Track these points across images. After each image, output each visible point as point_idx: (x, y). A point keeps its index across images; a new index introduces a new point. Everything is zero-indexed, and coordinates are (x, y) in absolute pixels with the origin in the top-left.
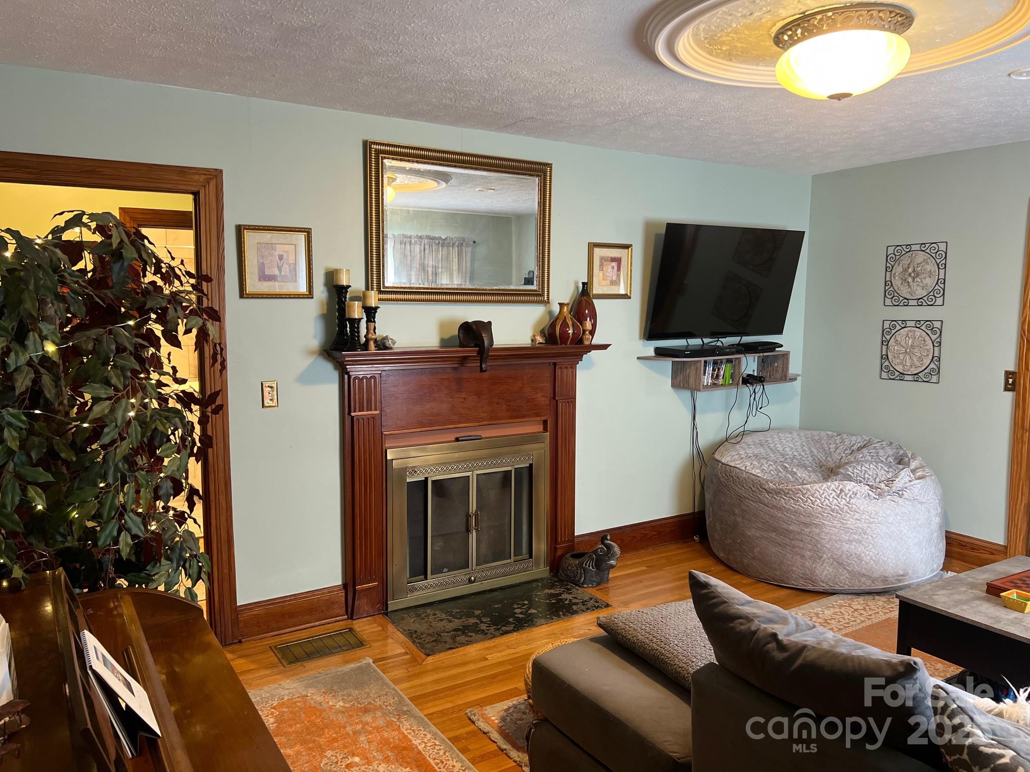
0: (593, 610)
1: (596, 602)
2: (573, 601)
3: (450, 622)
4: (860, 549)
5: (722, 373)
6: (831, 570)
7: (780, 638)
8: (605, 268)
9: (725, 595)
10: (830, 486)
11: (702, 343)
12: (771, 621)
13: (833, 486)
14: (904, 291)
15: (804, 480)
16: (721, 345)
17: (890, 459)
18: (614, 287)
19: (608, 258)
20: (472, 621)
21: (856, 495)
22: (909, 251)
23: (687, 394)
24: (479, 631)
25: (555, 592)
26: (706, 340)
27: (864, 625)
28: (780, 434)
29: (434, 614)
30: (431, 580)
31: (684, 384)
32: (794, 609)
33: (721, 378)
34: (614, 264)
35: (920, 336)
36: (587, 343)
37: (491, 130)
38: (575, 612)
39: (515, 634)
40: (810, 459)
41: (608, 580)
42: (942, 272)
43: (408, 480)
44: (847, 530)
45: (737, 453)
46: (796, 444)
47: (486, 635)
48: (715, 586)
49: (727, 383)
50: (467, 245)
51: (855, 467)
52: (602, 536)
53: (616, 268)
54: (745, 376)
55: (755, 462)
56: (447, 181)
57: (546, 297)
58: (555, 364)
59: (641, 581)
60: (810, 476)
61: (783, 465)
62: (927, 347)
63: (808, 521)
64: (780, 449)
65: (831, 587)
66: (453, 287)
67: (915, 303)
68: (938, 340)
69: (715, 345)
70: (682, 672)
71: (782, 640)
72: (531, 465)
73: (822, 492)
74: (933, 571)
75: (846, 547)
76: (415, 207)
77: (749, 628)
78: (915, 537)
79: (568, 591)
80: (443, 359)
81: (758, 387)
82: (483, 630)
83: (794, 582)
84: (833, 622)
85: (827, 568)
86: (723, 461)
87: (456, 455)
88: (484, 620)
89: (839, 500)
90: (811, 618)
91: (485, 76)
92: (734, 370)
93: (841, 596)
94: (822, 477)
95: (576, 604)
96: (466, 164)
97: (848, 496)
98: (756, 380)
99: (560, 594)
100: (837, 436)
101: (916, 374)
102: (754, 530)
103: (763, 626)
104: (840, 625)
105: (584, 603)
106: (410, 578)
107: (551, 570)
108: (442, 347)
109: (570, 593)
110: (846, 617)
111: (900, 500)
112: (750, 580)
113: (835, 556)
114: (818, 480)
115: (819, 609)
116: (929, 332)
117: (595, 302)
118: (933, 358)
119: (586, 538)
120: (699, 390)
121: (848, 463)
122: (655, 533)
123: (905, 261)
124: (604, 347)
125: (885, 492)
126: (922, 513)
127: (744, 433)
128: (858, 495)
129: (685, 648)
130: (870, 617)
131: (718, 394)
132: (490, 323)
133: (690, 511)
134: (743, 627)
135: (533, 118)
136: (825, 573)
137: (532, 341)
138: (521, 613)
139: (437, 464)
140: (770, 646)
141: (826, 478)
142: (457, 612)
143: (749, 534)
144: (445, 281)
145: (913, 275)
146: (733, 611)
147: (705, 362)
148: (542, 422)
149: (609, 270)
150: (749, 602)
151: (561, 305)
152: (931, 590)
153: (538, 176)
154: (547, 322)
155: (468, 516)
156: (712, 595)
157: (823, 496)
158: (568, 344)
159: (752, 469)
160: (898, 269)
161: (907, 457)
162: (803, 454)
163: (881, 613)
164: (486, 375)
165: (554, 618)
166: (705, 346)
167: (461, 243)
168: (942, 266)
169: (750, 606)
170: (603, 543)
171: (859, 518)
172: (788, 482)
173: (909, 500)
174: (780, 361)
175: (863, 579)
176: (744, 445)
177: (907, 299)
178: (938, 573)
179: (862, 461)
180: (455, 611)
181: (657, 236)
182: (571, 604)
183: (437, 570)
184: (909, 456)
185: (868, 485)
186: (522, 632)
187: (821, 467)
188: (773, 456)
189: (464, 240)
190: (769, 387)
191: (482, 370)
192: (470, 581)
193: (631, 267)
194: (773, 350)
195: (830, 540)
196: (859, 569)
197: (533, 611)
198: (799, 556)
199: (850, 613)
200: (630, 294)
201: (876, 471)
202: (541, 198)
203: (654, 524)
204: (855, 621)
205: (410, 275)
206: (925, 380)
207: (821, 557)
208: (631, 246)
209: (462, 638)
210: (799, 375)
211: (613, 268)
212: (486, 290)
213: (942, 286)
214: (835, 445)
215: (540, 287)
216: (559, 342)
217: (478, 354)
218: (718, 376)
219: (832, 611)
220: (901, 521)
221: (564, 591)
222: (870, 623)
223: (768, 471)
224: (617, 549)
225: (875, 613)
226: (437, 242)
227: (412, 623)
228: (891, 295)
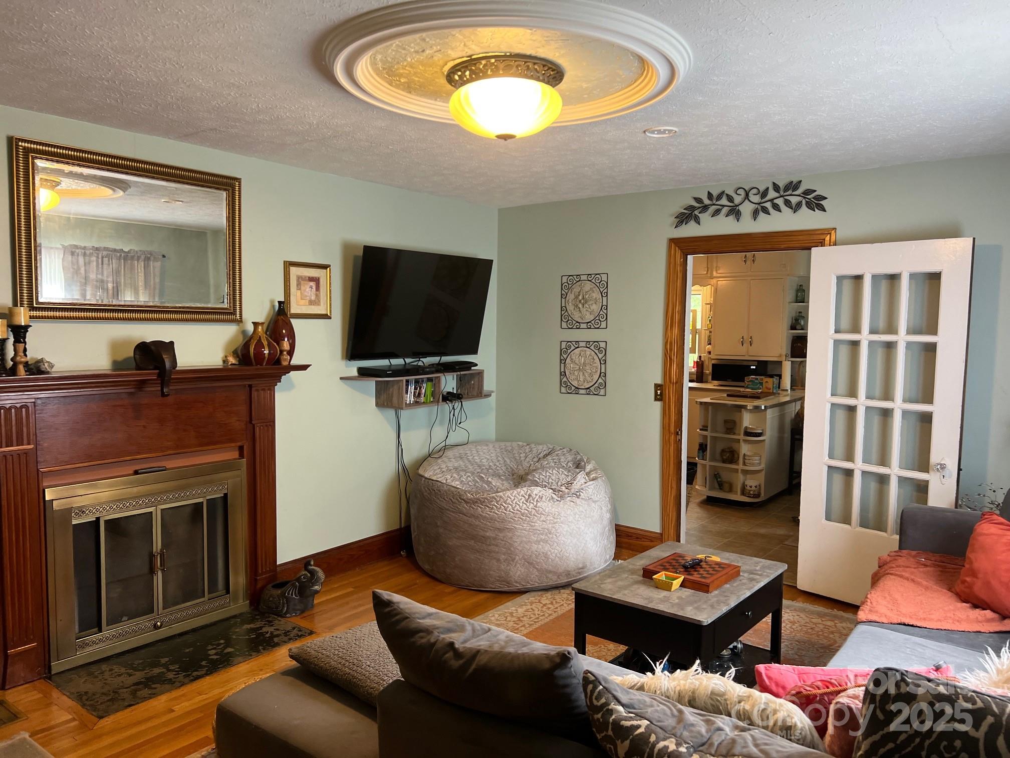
0: (296, 639)
1: (300, 631)
2: (275, 633)
3: (130, 675)
4: (547, 548)
5: (423, 391)
6: (523, 570)
7: (457, 646)
8: (303, 288)
9: (407, 611)
10: (520, 492)
11: (404, 363)
12: (450, 630)
13: (522, 492)
14: (576, 316)
15: (498, 488)
16: (423, 365)
17: (570, 464)
18: (313, 307)
19: (305, 277)
20: (156, 671)
21: (542, 498)
22: (579, 281)
23: (391, 413)
24: (165, 680)
25: (255, 627)
26: (408, 360)
27: (551, 618)
28: (478, 447)
29: (111, 670)
30: (106, 633)
31: (387, 404)
32: (491, 611)
33: (423, 396)
34: (313, 284)
35: (590, 355)
36: (285, 363)
37: (169, 138)
38: (277, 645)
39: (208, 677)
40: (504, 468)
41: (313, 606)
42: (605, 299)
43: (74, 522)
44: (535, 531)
45: (438, 467)
46: (492, 455)
47: (173, 684)
48: (398, 603)
49: (428, 401)
50: (156, 260)
51: (541, 474)
52: (305, 562)
53: (314, 287)
54: (445, 394)
55: (455, 475)
56: (124, 190)
57: (238, 315)
58: (250, 386)
59: (347, 603)
60: (503, 485)
61: (479, 476)
62: (595, 365)
63: (502, 526)
64: (478, 461)
65: (523, 586)
66: (139, 304)
67: (584, 326)
68: (604, 358)
69: (417, 365)
70: (373, 692)
71: (458, 648)
72: (226, 495)
73: (513, 498)
74: (606, 562)
75: (535, 547)
76: (76, 215)
77: (429, 640)
78: (591, 532)
79: (270, 624)
80: (115, 384)
81: (456, 404)
82: (171, 679)
83: (491, 586)
84: (525, 619)
85: (520, 569)
86: (426, 476)
87: (135, 490)
88: (172, 667)
89: (528, 504)
90: (506, 617)
91: (154, 79)
92: (435, 389)
93: (533, 594)
94: (514, 484)
95: (278, 636)
96: (140, 171)
97: (535, 500)
98: (455, 397)
99: (261, 628)
100: (526, 446)
101: (588, 388)
102: (455, 540)
103: (442, 636)
104: (532, 621)
105: (286, 633)
106: (80, 632)
107: (251, 604)
108: (114, 370)
109: (272, 625)
110: (536, 612)
111: (578, 501)
112: (451, 589)
113: (526, 557)
114: (510, 488)
115: (514, 608)
116: (597, 351)
117: (293, 321)
118: (600, 374)
119: (290, 566)
120: (402, 409)
121: (535, 470)
122: (362, 553)
123: (576, 289)
124: (304, 367)
125: (565, 494)
126: (596, 511)
127: (445, 448)
128: (544, 499)
129: (377, 668)
130: (556, 610)
131: (421, 411)
132: (172, 343)
133: (397, 527)
134: (424, 641)
135: (216, 129)
136: (518, 574)
137: (224, 362)
138: (215, 654)
139: (112, 501)
140: (447, 655)
141: (517, 485)
142: (139, 664)
143: (451, 543)
144: (128, 298)
145: (582, 301)
146: (413, 626)
147: (407, 381)
148: (237, 449)
149: (307, 290)
150: (430, 615)
151: (256, 324)
152: (599, 579)
153: (225, 190)
154: (240, 341)
155: (152, 556)
156: (395, 612)
157: (514, 502)
158: (265, 364)
159: (452, 481)
160: (571, 296)
161: (583, 461)
162: (497, 464)
163: (565, 605)
164: (170, 400)
165: (253, 654)
166: (407, 366)
167: (148, 258)
168: (605, 294)
169: (430, 619)
170: (306, 569)
171: (545, 519)
172: (484, 491)
173: (585, 500)
174: (476, 379)
175: (550, 576)
176: (445, 459)
177: (579, 323)
178: (611, 562)
179: (547, 467)
180: (136, 662)
181: (356, 257)
182: (273, 636)
183: (114, 620)
184: (585, 460)
185: (552, 489)
186: (215, 675)
187: (513, 475)
188: (471, 467)
189: (151, 254)
190: (466, 403)
191: (163, 395)
192: (156, 627)
193: (330, 287)
194: (469, 369)
195: (521, 542)
196: (546, 567)
197: (230, 650)
198: (495, 560)
199: (540, 608)
200: (330, 314)
201: (557, 475)
202: (229, 213)
203: (361, 544)
204: (544, 615)
205: (85, 290)
206: (595, 393)
207: (515, 559)
208: (329, 266)
209: (145, 692)
210: (493, 392)
211: (311, 287)
212: (168, 307)
213: (605, 311)
214: (524, 454)
215: (232, 305)
216: (254, 364)
217: (158, 377)
218: (419, 394)
219: (525, 608)
220: (579, 519)
221: (265, 624)
222: (556, 615)
223: (466, 482)
224: (321, 574)
225: (560, 606)
226: (118, 254)
227: (83, 684)
228: (567, 320)
